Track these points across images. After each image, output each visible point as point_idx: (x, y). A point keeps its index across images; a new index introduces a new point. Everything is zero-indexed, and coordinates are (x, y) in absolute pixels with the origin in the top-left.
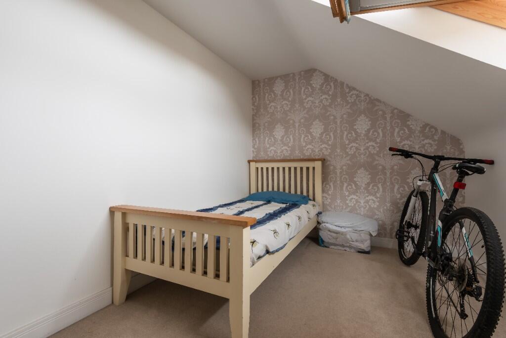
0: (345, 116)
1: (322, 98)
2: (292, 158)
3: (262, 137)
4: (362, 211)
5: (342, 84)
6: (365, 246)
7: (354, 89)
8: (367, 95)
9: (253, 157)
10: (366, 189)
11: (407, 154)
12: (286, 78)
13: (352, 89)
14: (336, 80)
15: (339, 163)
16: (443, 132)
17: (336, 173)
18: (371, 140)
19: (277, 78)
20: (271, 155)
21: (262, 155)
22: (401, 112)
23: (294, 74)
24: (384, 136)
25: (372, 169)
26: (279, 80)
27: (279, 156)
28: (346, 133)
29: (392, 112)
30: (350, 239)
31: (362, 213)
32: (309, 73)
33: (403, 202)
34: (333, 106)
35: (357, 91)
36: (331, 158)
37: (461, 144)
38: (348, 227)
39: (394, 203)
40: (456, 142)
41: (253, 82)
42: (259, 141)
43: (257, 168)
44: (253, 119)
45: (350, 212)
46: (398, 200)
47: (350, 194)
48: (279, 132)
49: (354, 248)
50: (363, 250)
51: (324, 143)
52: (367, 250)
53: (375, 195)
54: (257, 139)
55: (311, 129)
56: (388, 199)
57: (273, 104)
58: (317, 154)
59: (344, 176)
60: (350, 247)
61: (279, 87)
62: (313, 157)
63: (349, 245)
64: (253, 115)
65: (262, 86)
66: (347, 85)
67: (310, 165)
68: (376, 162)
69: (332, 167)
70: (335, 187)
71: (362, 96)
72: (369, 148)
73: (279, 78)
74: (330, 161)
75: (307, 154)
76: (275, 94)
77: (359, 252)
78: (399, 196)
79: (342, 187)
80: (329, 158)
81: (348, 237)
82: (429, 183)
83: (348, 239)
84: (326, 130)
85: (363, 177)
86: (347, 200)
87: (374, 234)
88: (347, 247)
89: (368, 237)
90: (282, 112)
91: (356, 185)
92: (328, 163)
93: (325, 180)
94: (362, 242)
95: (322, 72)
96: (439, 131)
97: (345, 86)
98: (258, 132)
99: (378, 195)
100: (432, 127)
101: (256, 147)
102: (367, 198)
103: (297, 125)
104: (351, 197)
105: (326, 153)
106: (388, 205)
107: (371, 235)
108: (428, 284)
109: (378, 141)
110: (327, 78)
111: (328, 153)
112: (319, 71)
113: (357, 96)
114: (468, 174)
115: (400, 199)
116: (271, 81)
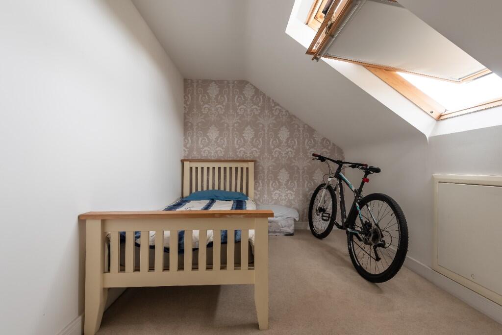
0: (271, 125)
1: (253, 108)
2: (226, 159)
3: (195, 137)
4: (284, 203)
5: (269, 99)
6: (290, 230)
7: (278, 105)
8: (287, 111)
9: (184, 156)
10: (286, 184)
11: (322, 159)
12: (220, 83)
13: (277, 104)
14: (264, 95)
15: (266, 164)
16: (334, 144)
17: (264, 173)
18: (289, 147)
19: (212, 81)
20: (204, 155)
21: (195, 154)
22: (309, 127)
23: (228, 82)
24: (299, 144)
25: (290, 169)
26: (213, 84)
27: (213, 155)
28: (271, 140)
29: (304, 127)
30: (281, 226)
31: (283, 204)
32: (242, 84)
33: (311, 194)
34: (262, 116)
35: (280, 106)
36: (260, 159)
37: (342, 153)
38: (279, 216)
39: (305, 195)
40: (340, 151)
41: (185, 80)
42: (192, 141)
43: (191, 168)
44: (185, 118)
45: (275, 204)
46: (307, 193)
47: (275, 189)
48: (213, 134)
49: (283, 232)
50: (290, 233)
51: (254, 146)
52: (292, 233)
53: (292, 190)
54: (189, 139)
55: (244, 133)
56: (301, 193)
57: (206, 106)
58: (248, 156)
59: (270, 175)
60: (280, 232)
61: (213, 91)
62: (245, 158)
63: (279, 230)
64: (185, 113)
65: (195, 86)
66: (273, 101)
67: (245, 165)
68: (293, 164)
69: (261, 168)
70: (263, 184)
71: (284, 111)
72: (288, 153)
73: (214, 82)
74: (259, 162)
75: (240, 155)
76: (209, 96)
77: (286, 235)
78: (307, 190)
79: (268, 184)
80: (258, 160)
81: (279, 224)
82: (336, 179)
83: (279, 226)
84: (256, 135)
85: (284, 176)
86: (272, 194)
87: (297, 219)
88: (278, 232)
89: (293, 222)
90: (216, 115)
91: (279, 182)
92: (258, 164)
93: (256, 178)
94: (289, 226)
95: (252, 85)
96: (332, 144)
97: (271, 101)
98: (191, 131)
99: (294, 189)
100: (328, 140)
101: (188, 146)
102: (287, 192)
103: (231, 128)
104: (275, 192)
105: (257, 155)
106: (301, 197)
107: (295, 220)
108: (350, 246)
109: (295, 147)
110: (257, 91)
111: (258, 156)
112: (251, 84)
113: (280, 111)
114: (370, 173)
115: (308, 192)
116: (205, 83)
